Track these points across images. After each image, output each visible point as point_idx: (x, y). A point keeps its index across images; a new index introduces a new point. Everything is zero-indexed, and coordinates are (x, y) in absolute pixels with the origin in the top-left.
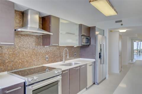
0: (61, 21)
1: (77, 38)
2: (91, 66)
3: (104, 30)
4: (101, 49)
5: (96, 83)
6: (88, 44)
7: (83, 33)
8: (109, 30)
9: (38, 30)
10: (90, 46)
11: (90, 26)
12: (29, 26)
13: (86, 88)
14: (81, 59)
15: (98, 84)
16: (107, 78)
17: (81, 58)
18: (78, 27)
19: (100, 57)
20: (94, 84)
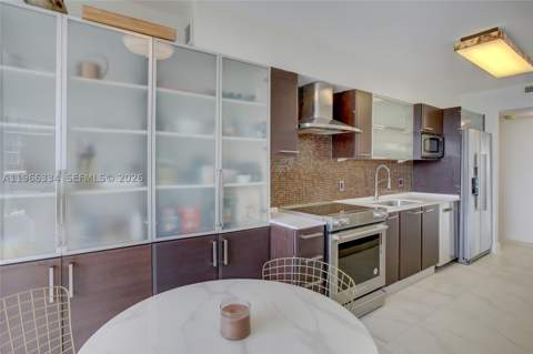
0: (374, 100)
1: (410, 139)
2: (448, 213)
3: (484, 116)
4: (476, 169)
5: (461, 259)
6: (439, 155)
7: (425, 127)
8: (500, 114)
9: (331, 123)
10: (443, 160)
11: (442, 107)
12: (316, 116)
13: (436, 268)
14: (414, 194)
15: (468, 262)
16: (494, 250)
17: (416, 191)
18: (411, 111)
19: (474, 191)
20: (456, 260)
